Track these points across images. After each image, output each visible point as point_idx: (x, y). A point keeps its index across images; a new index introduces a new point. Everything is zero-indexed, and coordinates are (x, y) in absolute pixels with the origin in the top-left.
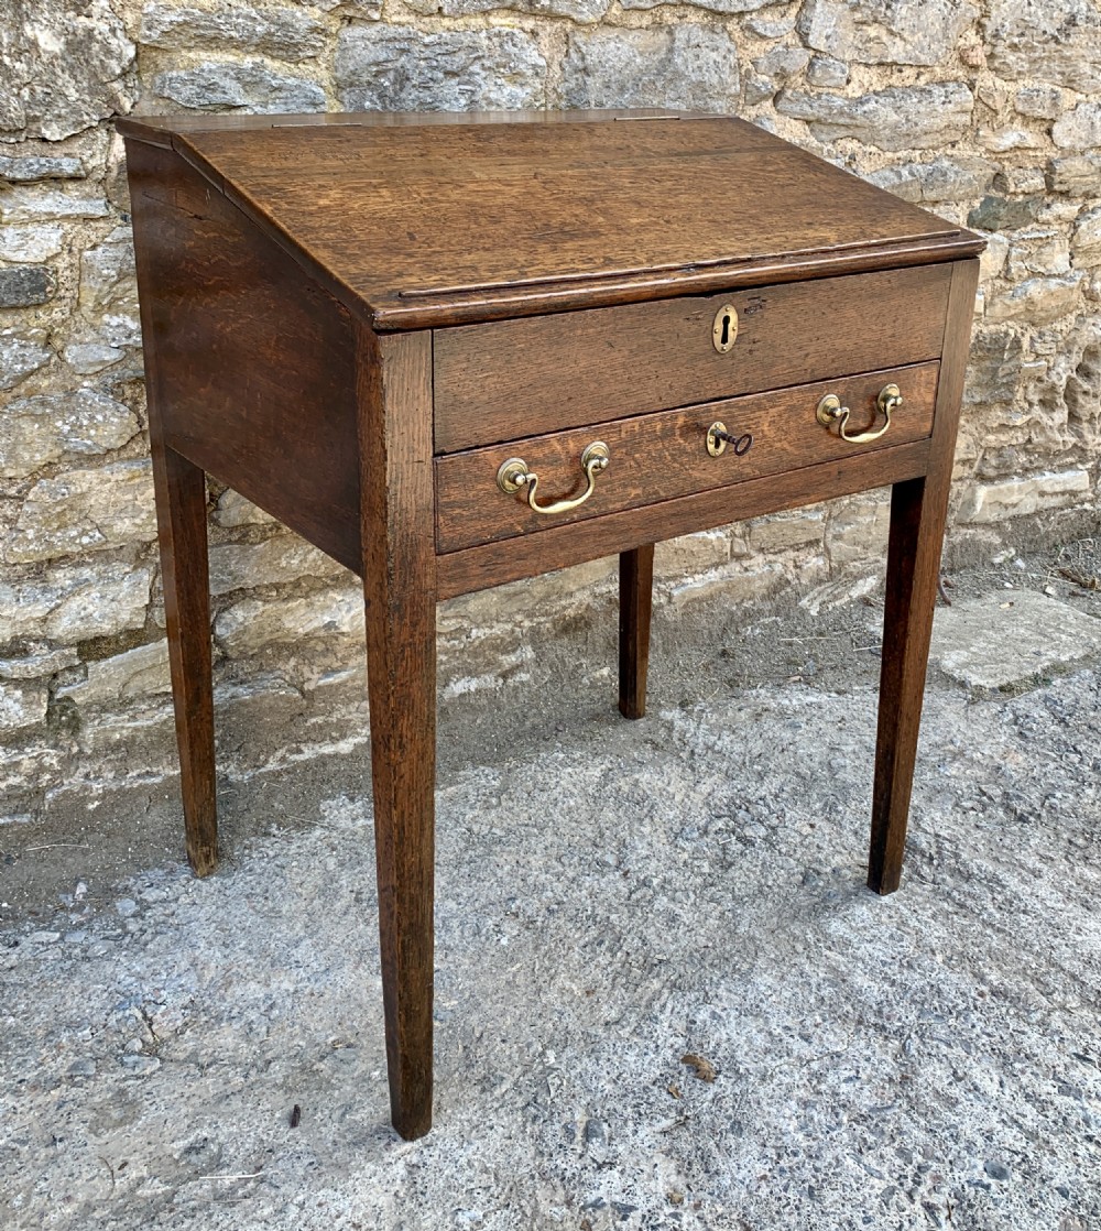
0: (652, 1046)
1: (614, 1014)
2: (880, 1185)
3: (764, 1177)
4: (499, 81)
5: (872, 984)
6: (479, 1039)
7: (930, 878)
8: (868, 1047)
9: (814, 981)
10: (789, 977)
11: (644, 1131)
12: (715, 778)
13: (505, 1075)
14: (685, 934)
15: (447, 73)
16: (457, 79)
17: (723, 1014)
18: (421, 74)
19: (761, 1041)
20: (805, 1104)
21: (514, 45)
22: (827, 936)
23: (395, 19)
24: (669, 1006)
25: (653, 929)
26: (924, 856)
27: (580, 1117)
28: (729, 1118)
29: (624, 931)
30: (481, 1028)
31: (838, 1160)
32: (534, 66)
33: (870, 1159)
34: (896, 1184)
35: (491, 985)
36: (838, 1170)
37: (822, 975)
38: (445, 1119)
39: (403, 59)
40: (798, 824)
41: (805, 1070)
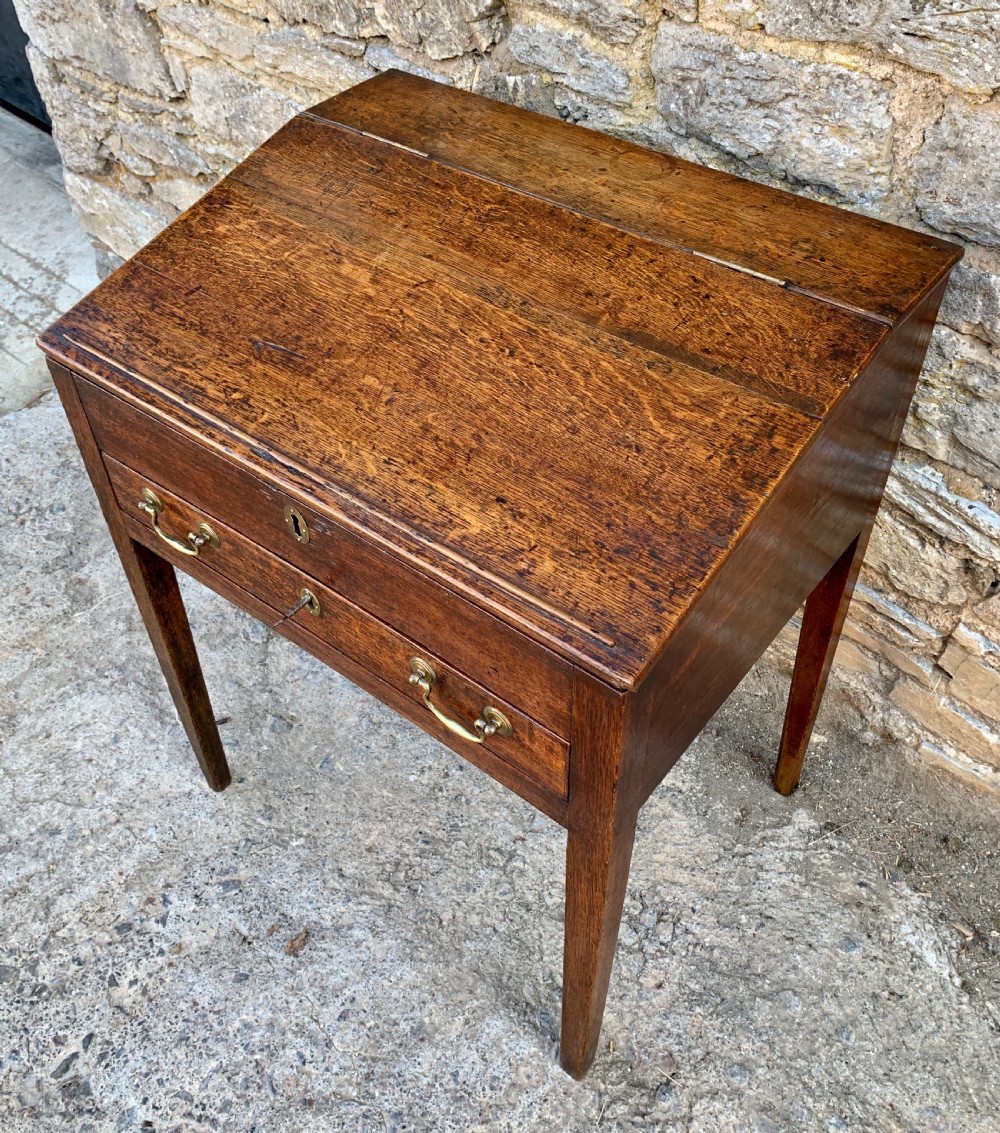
0: (319, 905)
1: (349, 870)
2: (194, 1089)
3: (195, 1004)
4: (817, 129)
5: (426, 1066)
6: (307, 794)
7: (608, 1114)
8: (344, 1069)
9: (417, 1013)
10: (417, 992)
11: (234, 917)
12: (709, 883)
13: (275, 820)
14: (453, 901)
15: (750, 101)
16: (766, 111)
17: (363, 948)
18: (723, 92)
19: (334, 980)
20: (271, 1025)
21: (847, 92)
22: (481, 1019)
23: (712, 25)
24: (364, 907)
25: (454, 876)
26: (646, 1106)
27: (243, 874)
28: (251, 971)
29: (446, 855)
30: (317, 791)
31: (214, 1055)
32: (869, 125)
33: (219, 1079)
34: (196, 1102)
35: (364, 785)
36: (204, 1056)
37: (427, 1020)
38: (232, 798)
39: (708, 71)
40: (655, 972)
41: (307, 1019)
